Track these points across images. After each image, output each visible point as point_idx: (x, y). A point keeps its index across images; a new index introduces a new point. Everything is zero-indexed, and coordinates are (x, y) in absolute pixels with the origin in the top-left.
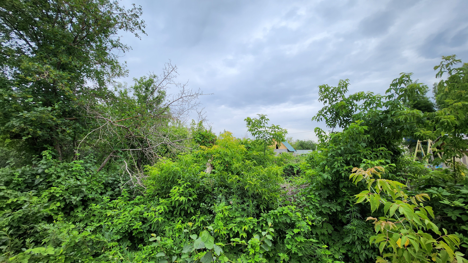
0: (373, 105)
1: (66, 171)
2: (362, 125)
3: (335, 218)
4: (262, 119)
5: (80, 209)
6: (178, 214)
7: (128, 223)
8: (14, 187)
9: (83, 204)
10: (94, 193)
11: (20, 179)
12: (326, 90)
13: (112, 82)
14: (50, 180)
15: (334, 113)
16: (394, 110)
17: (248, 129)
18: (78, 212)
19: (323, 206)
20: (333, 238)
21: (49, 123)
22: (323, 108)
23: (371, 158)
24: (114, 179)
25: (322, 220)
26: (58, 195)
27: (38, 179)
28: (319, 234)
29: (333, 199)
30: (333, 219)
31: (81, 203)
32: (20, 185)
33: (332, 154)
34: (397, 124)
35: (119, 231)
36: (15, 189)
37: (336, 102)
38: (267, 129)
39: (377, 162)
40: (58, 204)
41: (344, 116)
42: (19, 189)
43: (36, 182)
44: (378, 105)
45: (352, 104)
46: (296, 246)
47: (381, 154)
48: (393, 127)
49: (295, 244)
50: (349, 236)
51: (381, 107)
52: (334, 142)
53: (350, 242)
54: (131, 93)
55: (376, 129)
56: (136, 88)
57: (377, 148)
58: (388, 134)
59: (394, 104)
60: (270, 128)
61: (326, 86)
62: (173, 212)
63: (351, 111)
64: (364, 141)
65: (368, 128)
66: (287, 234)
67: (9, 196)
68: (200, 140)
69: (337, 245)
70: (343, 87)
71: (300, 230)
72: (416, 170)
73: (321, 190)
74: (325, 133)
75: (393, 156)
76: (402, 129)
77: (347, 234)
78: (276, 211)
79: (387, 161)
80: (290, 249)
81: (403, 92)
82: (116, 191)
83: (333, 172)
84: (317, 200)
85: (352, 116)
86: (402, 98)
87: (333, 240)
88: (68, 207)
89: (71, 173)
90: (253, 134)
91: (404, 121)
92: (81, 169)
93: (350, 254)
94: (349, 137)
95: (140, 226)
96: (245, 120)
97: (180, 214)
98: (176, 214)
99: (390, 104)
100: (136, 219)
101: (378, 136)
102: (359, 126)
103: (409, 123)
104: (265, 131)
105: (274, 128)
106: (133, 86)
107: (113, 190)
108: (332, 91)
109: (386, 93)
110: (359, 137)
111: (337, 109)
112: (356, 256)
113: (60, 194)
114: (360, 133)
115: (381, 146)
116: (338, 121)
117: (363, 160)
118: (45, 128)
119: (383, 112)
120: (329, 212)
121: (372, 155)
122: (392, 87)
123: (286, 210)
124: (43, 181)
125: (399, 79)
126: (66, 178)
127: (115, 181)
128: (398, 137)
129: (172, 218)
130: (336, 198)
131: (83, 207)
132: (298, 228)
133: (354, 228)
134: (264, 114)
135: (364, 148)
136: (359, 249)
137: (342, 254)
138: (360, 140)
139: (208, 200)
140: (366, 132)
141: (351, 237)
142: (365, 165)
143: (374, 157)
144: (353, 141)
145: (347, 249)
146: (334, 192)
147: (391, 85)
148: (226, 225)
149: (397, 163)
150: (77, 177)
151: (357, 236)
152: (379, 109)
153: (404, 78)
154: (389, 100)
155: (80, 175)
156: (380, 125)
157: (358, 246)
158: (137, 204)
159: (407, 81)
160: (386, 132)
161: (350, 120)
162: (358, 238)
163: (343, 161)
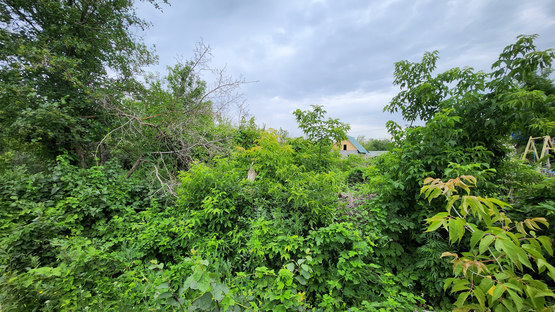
0: (471, 87)
1: (84, 179)
2: (451, 115)
3: (407, 237)
4: (317, 112)
5: (102, 222)
6: (213, 228)
7: (153, 238)
8: (28, 197)
9: (105, 217)
10: (118, 203)
11: (34, 188)
12: (404, 68)
13: (139, 70)
14: (67, 188)
15: (415, 100)
16: (502, 93)
17: (298, 124)
18: (100, 225)
19: (391, 222)
20: (402, 261)
21: (61, 122)
22: (399, 94)
23: (462, 161)
24: (143, 187)
25: (389, 240)
26: (74, 207)
27: (55, 188)
28: (384, 255)
29: (405, 213)
30: (405, 238)
31: (104, 214)
32: (35, 194)
33: (407, 156)
34: (504, 113)
35: (143, 248)
36: (30, 199)
37: (418, 85)
38: (323, 124)
39: (469, 167)
40: (76, 216)
41: (428, 104)
42: (34, 199)
43: (52, 191)
44: (478, 87)
45: (441, 87)
46: (351, 272)
47: (477, 155)
48: (498, 117)
49: (350, 270)
50: (423, 260)
51: (483, 90)
52: (411, 140)
53: (424, 268)
54: (165, 84)
55: (472, 121)
56: (170, 79)
57: (471, 147)
58: (490, 126)
59: (503, 84)
60: (327, 123)
61: (406, 63)
62: (207, 226)
63: (439, 96)
64: (454, 138)
65: (460, 119)
66: (341, 256)
67: (22, 207)
68: (241, 140)
69: (407, 270)
70: (429, 62)
71: (358, 253)
72: (525, 176)
73: (389, 202)
74: (400, 128)
75: (494, 158)
76: (512, 120)
77: (421, 257)
78: (327, 229)
79: (485, 164)
80: (344, 276)
81: (519, 65)
82: (145, 201)
83: (407, 179)
84: (383, 215)
85: (438, 103)
86: (516, 74)
87: (402, 263)
88: (89, 220)
89: (90, 182)
90: (305, 131)
91: (516, 109)
92: (101, 176)
93: (422, 282)
94: (433, 132)
95: (167, 242)
96: (293, 113)
97: (215, 228)
98: (211, 228)
99: (496, 85)
100: (162, 234)
101: (475, 131)
102: (447, 117)
103: (523, 112)
104: (321, 127)
105: (332, 123)
106: (167, 75)
107: (142, 199)
108: (413, 69)
109: (492, 68)
110: (447, 132)
111: (419, 94)
112: (430, 285)
113: (77, 205)
114: (448, 126)
115: (477, 144)
116: (419, 111)
117: (449, 164)
118: (57, 128)
119: (485, 97)
120: (399, 230)
121: (464, 156)
122: (502, 58)
123: (340, 227)
124: (60, 190)
125: (515, 46)
126: (85, 187)
127: (144, 189)
128: (504, 131)
129: (207, 233)
130: (410, 213)
131: (107, 219)
132: (355, 250)
133: (431, 251)
134: (320, 105)
135: (453, 148)
136: (435, 277)
137: (412, 282)
138: (448, 136)
139: (248, 213)
140: (458, 125)
141: (426, 262)
142: (451, 170)
143: (466, 159)
144: (437, 137)
145: (420, 276)
146: (407, 205)
147: (502, 55)
148: (264, 244)
149: (499, 168)
150: (98, 185)
151: (434, 261)
152: (480, 92)
153: (523, 44)
154: (496, 78)
155: (100, 183)
156: (479, 115)
157: (434, 273)
158: (167, 217)
159: (528, 48)
160: (486, 124)
161: (436, 109)
162: (435, 263)
163: (422, 165)
